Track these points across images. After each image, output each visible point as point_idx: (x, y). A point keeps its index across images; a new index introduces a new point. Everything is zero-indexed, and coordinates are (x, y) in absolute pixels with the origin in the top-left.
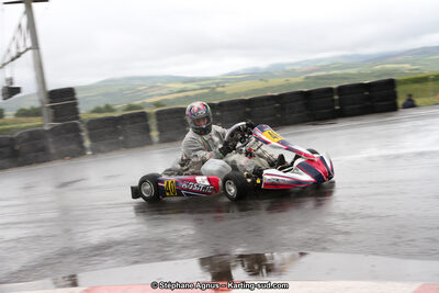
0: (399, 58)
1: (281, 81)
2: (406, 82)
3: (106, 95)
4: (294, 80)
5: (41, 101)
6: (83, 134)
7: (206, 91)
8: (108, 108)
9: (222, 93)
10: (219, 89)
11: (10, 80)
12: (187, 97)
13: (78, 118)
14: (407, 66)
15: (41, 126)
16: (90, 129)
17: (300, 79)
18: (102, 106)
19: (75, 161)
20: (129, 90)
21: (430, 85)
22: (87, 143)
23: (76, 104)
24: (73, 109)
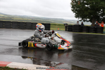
0: (51, 19)
1: (27, 19)
2: (52, 24)
4: (29, 19)
14: (53, 21)
17: (31, 20)
21: (57, 26)
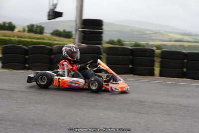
8: (119, 42)
11: (55, 6)
20: (137, 32)
23: (102, 33)
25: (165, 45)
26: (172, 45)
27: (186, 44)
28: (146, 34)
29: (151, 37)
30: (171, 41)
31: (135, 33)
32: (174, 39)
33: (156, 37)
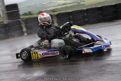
3: (29, 7)
5: (2, 10)
6: (22, 25)
7: (75, 4)
8: (30, 13)
9: (83, 5)
10: (82, 3)
12: (66, 7)
13: (19, 18)
15: (3, 22)
16: (25, 23)
18: (27, 12)
19: (19, 38)
20: (39, 4)
22: (24, 29)
23: (18, 11)
24: (17, 14)
25: (57, 9)
26: (61, 8)
27: (69, 5)
28: (44, 5)
29: (47, 6)
30: (59, 5)
31: (38, 5)
32: (61, 4)
33: (51, 5)
